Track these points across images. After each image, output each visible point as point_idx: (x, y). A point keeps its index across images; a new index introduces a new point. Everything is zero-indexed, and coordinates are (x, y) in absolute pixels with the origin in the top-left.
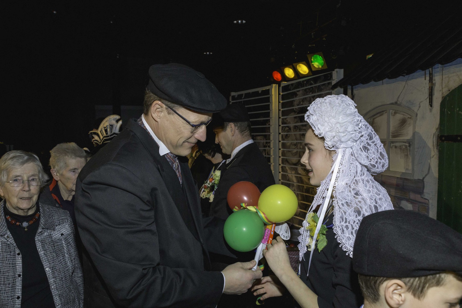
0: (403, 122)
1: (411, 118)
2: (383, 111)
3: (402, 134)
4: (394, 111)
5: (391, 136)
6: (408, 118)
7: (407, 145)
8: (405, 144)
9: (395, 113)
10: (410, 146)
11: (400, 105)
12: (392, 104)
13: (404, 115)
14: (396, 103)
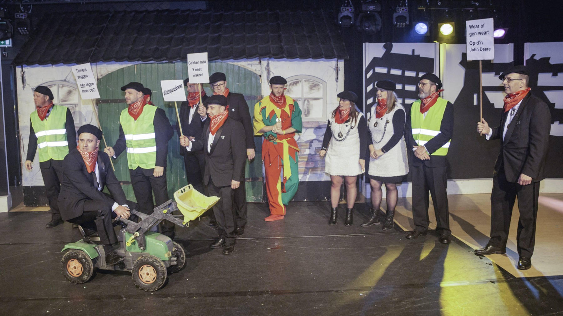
0: (70, 92)
1: (75, 90)
2: (53, 85)
3: (69, 100)
4: (62, 85)
5: (61, 101)
6: (74, 90)
7: (74, 106)
8: (72, 106)
9: (63, 86)
10: (75, 107)
11: (67, 82)
12: (62, 81)
13: (70, 88)
14: (65, 80)
